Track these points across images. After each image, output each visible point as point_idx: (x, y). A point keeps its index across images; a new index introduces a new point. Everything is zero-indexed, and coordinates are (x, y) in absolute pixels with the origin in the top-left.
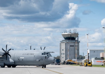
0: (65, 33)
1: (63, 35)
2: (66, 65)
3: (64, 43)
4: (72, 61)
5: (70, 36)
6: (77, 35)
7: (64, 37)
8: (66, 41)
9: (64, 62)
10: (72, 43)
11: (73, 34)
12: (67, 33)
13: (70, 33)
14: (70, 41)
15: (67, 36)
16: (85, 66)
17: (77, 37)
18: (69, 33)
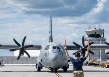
0: (89, 30)
1: (87, 32)
2: (89, 66)
3: (87, 41)
4: (96, 62)
5: (94, 33)
6: (103, 31)
7: (88, 34)
8: (90, 39)
9: (87, 63)
10: (97, 41)
11: (97, 31)
12: (91, 30)
13: (95, 30)
14: (94, 39)
15: (92, 34)
16: (106, 68)
17: (103, 35)
18: (93, 30)
